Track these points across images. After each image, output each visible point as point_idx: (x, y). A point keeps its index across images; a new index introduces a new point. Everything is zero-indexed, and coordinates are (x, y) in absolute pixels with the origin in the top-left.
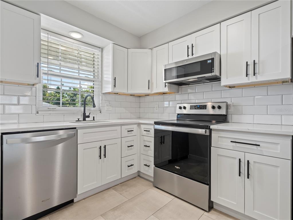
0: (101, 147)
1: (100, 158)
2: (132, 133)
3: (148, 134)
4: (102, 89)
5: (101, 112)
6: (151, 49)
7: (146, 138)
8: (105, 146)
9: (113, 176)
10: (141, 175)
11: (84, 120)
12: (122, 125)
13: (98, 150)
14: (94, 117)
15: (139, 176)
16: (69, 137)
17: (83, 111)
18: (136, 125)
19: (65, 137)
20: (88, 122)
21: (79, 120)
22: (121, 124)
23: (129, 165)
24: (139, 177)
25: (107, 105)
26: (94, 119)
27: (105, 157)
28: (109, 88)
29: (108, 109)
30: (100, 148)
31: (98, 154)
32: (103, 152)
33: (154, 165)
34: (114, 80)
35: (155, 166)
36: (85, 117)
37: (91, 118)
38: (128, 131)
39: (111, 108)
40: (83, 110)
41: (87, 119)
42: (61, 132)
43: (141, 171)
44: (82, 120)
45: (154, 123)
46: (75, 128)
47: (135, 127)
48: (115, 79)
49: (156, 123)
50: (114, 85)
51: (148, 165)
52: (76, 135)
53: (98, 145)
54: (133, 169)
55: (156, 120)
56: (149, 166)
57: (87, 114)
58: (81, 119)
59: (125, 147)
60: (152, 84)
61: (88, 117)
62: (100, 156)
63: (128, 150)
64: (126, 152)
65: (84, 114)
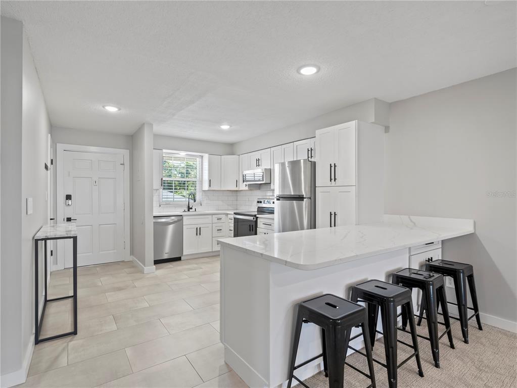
0: (197, 228)
1: (197, 235)
2: (221, 221)
3: (231, 221)
4: (202, 187)
5: (201, 205)
6: (239, 155)
7: (229, 224)
8: (200, 228)
9: (206, 249)
11: (189, 211)
13: (196, 230)
16: (178, 221)
17: (188, 204)
18: (225, 215)
19: (176, 220)
20: (192, 212)
21: (185, 211)
22: (212, 214)
25: (206, 200)
26: (195, 210)
27: (200, 235)
28: (206, 187)
29: (207, 202)
31: (196, 233)
32: (198, 232)
34: (209, 182)
36: (189, 208)
37: (193, 210)
38: (217, 219)
41: (190, 210)
42: (173, 218)
45: (233, 213)
46: (182, 216)
47: (223, 217)
49: (235, 214)
50: (209, 185)
52: (182, 220)
53: (196, 226)
55: (236, 211)
57: (191, 207)
58: (187, 210)
59: (215, 229)
61: (191, 208)
63: (218, 233)
64: (216, 233)
65: (189, 206)
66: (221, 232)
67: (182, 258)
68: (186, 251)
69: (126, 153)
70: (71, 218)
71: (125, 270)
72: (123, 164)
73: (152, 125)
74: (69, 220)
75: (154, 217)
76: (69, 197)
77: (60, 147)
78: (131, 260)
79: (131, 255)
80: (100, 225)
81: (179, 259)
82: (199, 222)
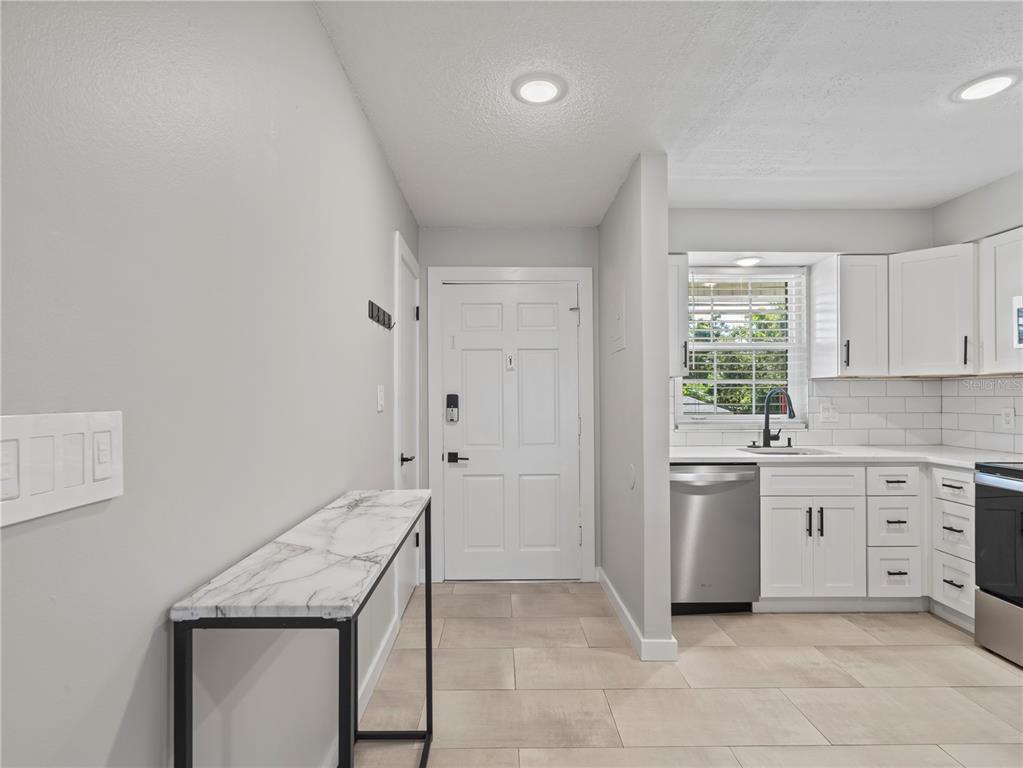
0: (810, 509)
1: (810, 535)
2: (902, 489)
3: (958, 495)
4: (809, 368)
5: (807, 427)
7: (949, 507)
8: (822, 509)
9: (844, 586)
10: (938, 610)
11: (766, 444)
12: (867, 464)
13: (805, 517)
14: (789, 440)
15: (929, 612)
17: (764, 424)
18: (917, 468)
21: (754, 445)
22: (865, 463)
23: (892, 571)
24: (929, 615)
25: (825, 409)
26: (789, 445)
27: (822, 535)
28: (829, 366)
29: (827, 418)
30: (810, 511)
31: (805, 525)
32: (815, 522)
33: (977, 584)
34: (845, 349)
35: (982, 589)
36: (769, 438)
37: (783, 441)
38: (888, 482)
39: (837, 414)
40: (764, 421)
41: (772, 443)
43: (934, 598)
44: (762, 444)
45: (974, 467)
46: (755, 464)
47: (912, 473)
48: (848, 345)
49: (980, 468)
50: (845, 359)
51: (959, 583)
52: (756, 477)
53: (806, 504)
54: (907, 585)
56: (960, 587)
57: (773, 432)
58: (760, 442)
59: (878, 520)
60: (980, 347)
61: (776, 438)
62: (810, 531)
63: (888, 531)
64: (881, 534)
65: (767, 431)
66: (902, 531)
67: (756, 606)
68: (772, 587)
69: (584, 275)
70: (456, 454)
71: (582, 620)
72: (577, 309)
73: (666, 155)
74: (453, 457)
75: (672, 464)
76: (452, 401)
77: (436, 274)
78: (598, 580)
79: (596, 565)
80: (521, 475)
81: (744, 609)
82: (814, 488)
